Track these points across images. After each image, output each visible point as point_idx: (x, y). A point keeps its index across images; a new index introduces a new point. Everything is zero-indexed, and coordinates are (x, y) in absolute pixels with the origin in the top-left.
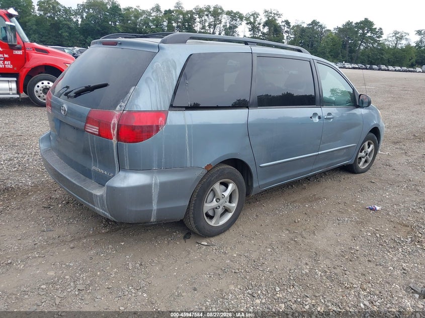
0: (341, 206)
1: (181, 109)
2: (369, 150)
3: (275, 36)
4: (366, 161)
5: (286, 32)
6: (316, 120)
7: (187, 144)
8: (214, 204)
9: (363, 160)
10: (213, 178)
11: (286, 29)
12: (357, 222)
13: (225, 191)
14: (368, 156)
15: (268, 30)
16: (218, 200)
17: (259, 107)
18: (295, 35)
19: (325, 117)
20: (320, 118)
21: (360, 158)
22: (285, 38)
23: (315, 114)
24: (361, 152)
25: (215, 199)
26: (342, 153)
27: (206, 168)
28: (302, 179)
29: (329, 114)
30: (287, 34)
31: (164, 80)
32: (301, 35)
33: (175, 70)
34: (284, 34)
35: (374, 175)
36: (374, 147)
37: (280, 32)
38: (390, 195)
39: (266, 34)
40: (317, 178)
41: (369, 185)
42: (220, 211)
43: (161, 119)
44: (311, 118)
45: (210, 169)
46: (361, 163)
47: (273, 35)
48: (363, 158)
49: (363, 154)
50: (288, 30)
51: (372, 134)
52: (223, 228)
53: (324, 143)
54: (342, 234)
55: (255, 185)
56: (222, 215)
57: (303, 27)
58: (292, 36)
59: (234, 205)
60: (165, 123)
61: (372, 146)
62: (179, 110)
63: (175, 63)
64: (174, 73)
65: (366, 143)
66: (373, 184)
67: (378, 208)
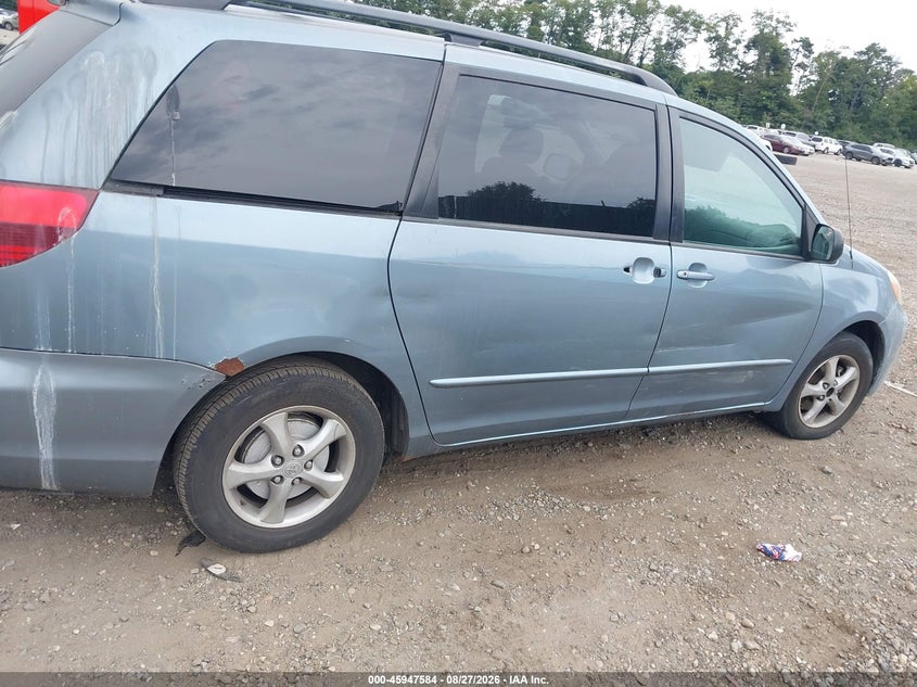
0: (685, 527)
1: (147, 190)
2: (842, 381)
3: (772, 73)
4: (828, 409)
5: (799, 65)
6: (645, 278)
7: (156, 293)
8: (267, 467)
9: (819, 405)
10: (256, 400)
11: (800, 59)
12: (702, 589)
13: (311, 436)
14: (834, 397)
15: (757, 58)
16: (279, 459)
17: (440, 220)
18: (820, 75)
19: (681, 274)
20: (658, 273)
21: (810, 399)
22: (795, 80)
23: (643, 262)
24: (814, 382)
25: (269, 458)
26: (742, 378)
27: (220, 367)
28: (627, 428)
29: (696, 267)
30: (802, 71)
31: (104, 103)
32: (837, 75)
33: (150, 76)
34: (793, 71)
35: (842, 451)
36: (857, 375)
37: (784, 64)
38: (855, 518)
39: (751, 68)
40: (673, 434)
41: (807, 478)
42: (285, 490)
43: (67, 210)
44: (627, 270)
45: (234, 373)
46: (811, 414)
47: (768, 70)
48: (818, 398)
49: (819, 389)
50: (806, 61)
51: (854, 339)
52: (291, 535)
53: (668, 345)
54: (630, 619)
55: (416, 432)
56: (292, 503)
57: (845, 58)
58: (813, 77)
59: (338, 479)
60: (81, 224)
61: (852, 373)
62: (137, 194)
63: (155, 58)
64: (142, 86)
65: (833, 362)
66: (824, 476)
67: (791, 553)
